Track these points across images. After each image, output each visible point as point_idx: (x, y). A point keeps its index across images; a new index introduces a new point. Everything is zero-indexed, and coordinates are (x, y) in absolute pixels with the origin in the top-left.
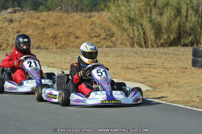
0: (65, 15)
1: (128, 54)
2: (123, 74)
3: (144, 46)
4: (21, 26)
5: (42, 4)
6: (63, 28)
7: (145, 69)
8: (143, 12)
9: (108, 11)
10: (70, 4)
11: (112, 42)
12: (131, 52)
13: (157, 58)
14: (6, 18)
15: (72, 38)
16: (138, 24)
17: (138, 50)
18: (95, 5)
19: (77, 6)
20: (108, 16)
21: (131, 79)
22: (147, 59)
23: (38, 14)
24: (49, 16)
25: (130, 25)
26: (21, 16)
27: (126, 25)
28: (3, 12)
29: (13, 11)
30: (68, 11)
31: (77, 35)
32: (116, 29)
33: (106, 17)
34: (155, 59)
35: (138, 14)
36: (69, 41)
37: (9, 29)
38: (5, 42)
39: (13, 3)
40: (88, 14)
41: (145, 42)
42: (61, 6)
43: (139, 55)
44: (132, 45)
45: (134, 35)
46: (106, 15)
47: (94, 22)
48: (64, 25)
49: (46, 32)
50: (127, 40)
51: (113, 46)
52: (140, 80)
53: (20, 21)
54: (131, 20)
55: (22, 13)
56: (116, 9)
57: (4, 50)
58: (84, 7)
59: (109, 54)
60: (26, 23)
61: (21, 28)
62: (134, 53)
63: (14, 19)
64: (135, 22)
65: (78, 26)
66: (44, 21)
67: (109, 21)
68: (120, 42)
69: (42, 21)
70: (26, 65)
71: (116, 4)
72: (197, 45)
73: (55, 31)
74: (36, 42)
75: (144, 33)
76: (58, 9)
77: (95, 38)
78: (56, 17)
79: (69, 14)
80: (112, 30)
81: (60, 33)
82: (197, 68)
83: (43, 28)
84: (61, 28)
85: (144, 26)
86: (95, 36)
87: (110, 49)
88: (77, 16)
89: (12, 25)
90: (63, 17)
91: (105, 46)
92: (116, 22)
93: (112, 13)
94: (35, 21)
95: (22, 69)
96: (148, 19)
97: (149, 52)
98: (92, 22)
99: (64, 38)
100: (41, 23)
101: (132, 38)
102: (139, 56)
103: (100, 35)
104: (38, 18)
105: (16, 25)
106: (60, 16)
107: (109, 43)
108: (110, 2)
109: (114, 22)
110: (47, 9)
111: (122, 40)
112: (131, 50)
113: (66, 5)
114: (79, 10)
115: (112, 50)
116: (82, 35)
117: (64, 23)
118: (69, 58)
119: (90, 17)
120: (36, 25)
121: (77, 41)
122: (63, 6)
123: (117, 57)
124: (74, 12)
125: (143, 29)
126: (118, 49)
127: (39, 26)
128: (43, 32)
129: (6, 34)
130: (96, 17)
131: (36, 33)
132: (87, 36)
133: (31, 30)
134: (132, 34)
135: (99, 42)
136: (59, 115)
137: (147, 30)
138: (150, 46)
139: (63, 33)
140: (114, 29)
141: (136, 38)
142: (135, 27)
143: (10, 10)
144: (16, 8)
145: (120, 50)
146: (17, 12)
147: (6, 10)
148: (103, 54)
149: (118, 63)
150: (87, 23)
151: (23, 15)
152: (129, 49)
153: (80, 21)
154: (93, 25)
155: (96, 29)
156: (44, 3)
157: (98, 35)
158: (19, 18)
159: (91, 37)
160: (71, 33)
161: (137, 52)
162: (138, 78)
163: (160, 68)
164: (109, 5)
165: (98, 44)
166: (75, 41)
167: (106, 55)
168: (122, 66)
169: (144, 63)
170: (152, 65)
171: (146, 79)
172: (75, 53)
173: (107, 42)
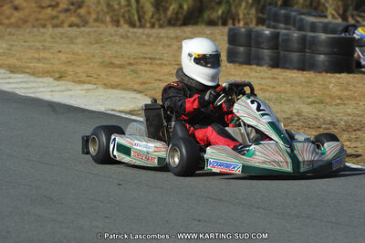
1: (110, 38)
2: (103, 75)
3: (138, 24)
7: (144, 67)
11: (81, 17)
12: (117, 35)
13: (163, 46)
15: (7, 9)
17: (128, 31)
21: (120, 85)
22: (146, 48)
31: (16, 3)
34: (160, 48)
41: (140, 19)
43: (130, 40)
44: (117, 23)
45: (119, 4)
51: (81, 24)
52: (136, 87)
59: (76, 38)
62: (122, 37)
68: (94, 16)
72: (234, 24)
77: (49, 11)
82: (237, 66)
86: (49, 6)
87: (78, 29)
97: (149, 36)
101: (115, 10)
102: (130, 43)
103: (57, 5)
107: (74, 19)
111: (98, 13)
112: (116, 31)
115: (81, 32)
116: (25, 4)
118: (4, 46)
121: (16, 14)
123: (92, 44)
126: (92, 30)
132: (34, 5)
135: (56, 17)
138: (148, 25)
141: (123, 10)
145: (95, 32)
148: (64, 39)
149: (94, 56)
152: (111, 29)
157: (54, 3)
159: (42, 8)
161: (126, 35)
162: (131, 83)
163: (171, 64)
165: (55, 21)
166: (12, 15)
167: (72, 41)
168: (101, 60)
169: (142, 55)
170: (155, 59)
171: (146, 86)
172: (14, 37)
173: (71, 16)
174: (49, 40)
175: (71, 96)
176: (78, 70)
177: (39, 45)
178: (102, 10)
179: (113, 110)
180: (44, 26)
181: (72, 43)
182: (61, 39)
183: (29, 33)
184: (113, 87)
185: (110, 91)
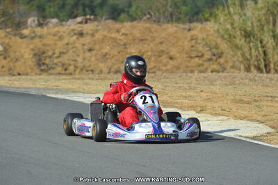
0: (155, 26)
1: (241, 81)
2: (234, 109)
3: (264, 70)
4: (94, 41)
5: (123, 11)
6: (152, 45)
7: (266, 103)
8: (263, 23)
9: (215, 22)
10: (161, 11)
11: (220, 65)
12: (246, 79)
14: (73, 30)
15: (164, 59)
16: (256, 40)
17: (256, 76)
18: (197, 13)
19: (171, 15)
20: (216, 28)
22: (269, 88)
23: (118, 26)
24: (133, 28)
25: (245, 41)
26: (94, 28)
27: (240, 41)
28: (70, 21)
29: (84, 21)
30: (159, 21)
31: (172, 54)
32: (226, 46)
33: (212, 30)
35: (257, 26)
36: (161, 62)
37: (78, 45)
38: (72, 63)
39: (84, 10)
40: (187, 26)
41: (266, 66)
42: (149, 13)
43: (257, 83)
44: (248, 69)
45: (251, 54)
46: (211, 28)
47: (195, 37)
48: (154, 40)
49: (129, 51)
50: (242, 62)
51: (221, 70)
52: (259, 118)
53: (93, 35)
54: (247, 35)
55: (96, 23)
56: (226, 18)
57: (71, 74)
58: (182, 16)
59: (215, 81)
60: (101, 37)
61: (95, 44)
62: (251, 80)
63: (85, 32)
64: (252, 38)
65: (172, 42)
66: (126, 35)
67: (216, 35)
68: (231, 64)
69: (123, 34)
70: (138, 100)
71: (226, 11)
73: (141, 48)
74: (115, 64)
75: (265, 53)
76: (145, 18)
77: (197, 59)
78: (143, 29)
79: (160, 26)
80: (221, 48)
81: (147, 52)
83: (125, 44)
84: (149, 45)
85: (264, 42)
86: (197, 56)
87: (217, 74)
88: (171, 28)
89: (82, 40)
90: (153, 29)
91: (209, 70)
92: (226, 37)
93: (220, 24)
94: (113, 35)
95: (132, 106)
96: (271, 34)
97: (271, 79)
98: (192, 36)
99: (153, 59)
100: (122, 37)
101: (248, 59)
102: (257, 85)
103: (203, 55)
104: (118, 31)
105: (87, 39)
106: (147, 28)
107: (215, 67)
108: (218, 9)
109: (223, 37)
110: (130, 18)
111: (234, 62)
112: (246, 76)
113: (157, 13)
114: (174, 20)
115: (220, 76)
116: (178, 55)
117: (154, 37)
118: (160, 86)
119: (189, 30)
120: (114, 40)
121: (171, 62)
122: (152, 14)
123: (227, 85)
124: (168, 22)
125: (263, 47)
126: (228, 74)
127: (119, 42)
128: (125, 50)
129: (74, 52)
130: (198, 29)
131: (115, 52)
132: (185, 56)
133: (108, 47)
134: (248, 53)
135: (202, 65)
136: (144, 166)
137: (269, 48)
138: (273, 71)
139: (152, 51)
140: (224, 46)
141: (254, 59)
142: (252, 44)
143: (79, 19)
144: (88, 17)
145: (230, 76)
146: (89, 21)
147: (74, 20)
149: (228, 95)
150: (186, 38)
151: (97, 26)
152: (243, 74)
153: (176, 35)
154: (194, 41)
155: (197, 46)
156: (126, 9)
157: (200, 54)
158: (91, 30)
159: (191, 58)
160: (162, 51)
161: (254, 79)
162: (256, 115)
164: (217, 13)
165: (201, 68)
166: (168, 63)
167: (212, 83)
168: (232, 98)
169: (265, 94)
170: (275, 97)
171: (266, 118)
172: (168, 80)
173: (213, 64)
174: (194, 82)
175: (209, 125)
176: (215, 105)
177: (186, 86)
178: (238, 60)
179: (240, 136)
180: (192, 72)
181: (212, 85)
182: (204, 82)
183: (180, 77)
184: (241, 119)
185: (239, 121)
